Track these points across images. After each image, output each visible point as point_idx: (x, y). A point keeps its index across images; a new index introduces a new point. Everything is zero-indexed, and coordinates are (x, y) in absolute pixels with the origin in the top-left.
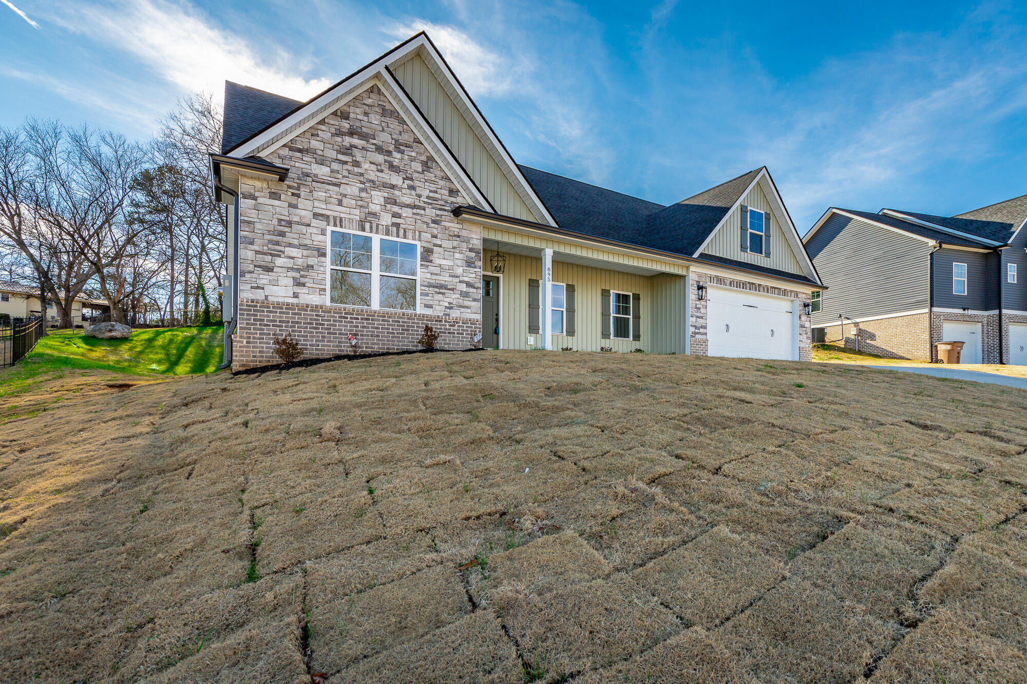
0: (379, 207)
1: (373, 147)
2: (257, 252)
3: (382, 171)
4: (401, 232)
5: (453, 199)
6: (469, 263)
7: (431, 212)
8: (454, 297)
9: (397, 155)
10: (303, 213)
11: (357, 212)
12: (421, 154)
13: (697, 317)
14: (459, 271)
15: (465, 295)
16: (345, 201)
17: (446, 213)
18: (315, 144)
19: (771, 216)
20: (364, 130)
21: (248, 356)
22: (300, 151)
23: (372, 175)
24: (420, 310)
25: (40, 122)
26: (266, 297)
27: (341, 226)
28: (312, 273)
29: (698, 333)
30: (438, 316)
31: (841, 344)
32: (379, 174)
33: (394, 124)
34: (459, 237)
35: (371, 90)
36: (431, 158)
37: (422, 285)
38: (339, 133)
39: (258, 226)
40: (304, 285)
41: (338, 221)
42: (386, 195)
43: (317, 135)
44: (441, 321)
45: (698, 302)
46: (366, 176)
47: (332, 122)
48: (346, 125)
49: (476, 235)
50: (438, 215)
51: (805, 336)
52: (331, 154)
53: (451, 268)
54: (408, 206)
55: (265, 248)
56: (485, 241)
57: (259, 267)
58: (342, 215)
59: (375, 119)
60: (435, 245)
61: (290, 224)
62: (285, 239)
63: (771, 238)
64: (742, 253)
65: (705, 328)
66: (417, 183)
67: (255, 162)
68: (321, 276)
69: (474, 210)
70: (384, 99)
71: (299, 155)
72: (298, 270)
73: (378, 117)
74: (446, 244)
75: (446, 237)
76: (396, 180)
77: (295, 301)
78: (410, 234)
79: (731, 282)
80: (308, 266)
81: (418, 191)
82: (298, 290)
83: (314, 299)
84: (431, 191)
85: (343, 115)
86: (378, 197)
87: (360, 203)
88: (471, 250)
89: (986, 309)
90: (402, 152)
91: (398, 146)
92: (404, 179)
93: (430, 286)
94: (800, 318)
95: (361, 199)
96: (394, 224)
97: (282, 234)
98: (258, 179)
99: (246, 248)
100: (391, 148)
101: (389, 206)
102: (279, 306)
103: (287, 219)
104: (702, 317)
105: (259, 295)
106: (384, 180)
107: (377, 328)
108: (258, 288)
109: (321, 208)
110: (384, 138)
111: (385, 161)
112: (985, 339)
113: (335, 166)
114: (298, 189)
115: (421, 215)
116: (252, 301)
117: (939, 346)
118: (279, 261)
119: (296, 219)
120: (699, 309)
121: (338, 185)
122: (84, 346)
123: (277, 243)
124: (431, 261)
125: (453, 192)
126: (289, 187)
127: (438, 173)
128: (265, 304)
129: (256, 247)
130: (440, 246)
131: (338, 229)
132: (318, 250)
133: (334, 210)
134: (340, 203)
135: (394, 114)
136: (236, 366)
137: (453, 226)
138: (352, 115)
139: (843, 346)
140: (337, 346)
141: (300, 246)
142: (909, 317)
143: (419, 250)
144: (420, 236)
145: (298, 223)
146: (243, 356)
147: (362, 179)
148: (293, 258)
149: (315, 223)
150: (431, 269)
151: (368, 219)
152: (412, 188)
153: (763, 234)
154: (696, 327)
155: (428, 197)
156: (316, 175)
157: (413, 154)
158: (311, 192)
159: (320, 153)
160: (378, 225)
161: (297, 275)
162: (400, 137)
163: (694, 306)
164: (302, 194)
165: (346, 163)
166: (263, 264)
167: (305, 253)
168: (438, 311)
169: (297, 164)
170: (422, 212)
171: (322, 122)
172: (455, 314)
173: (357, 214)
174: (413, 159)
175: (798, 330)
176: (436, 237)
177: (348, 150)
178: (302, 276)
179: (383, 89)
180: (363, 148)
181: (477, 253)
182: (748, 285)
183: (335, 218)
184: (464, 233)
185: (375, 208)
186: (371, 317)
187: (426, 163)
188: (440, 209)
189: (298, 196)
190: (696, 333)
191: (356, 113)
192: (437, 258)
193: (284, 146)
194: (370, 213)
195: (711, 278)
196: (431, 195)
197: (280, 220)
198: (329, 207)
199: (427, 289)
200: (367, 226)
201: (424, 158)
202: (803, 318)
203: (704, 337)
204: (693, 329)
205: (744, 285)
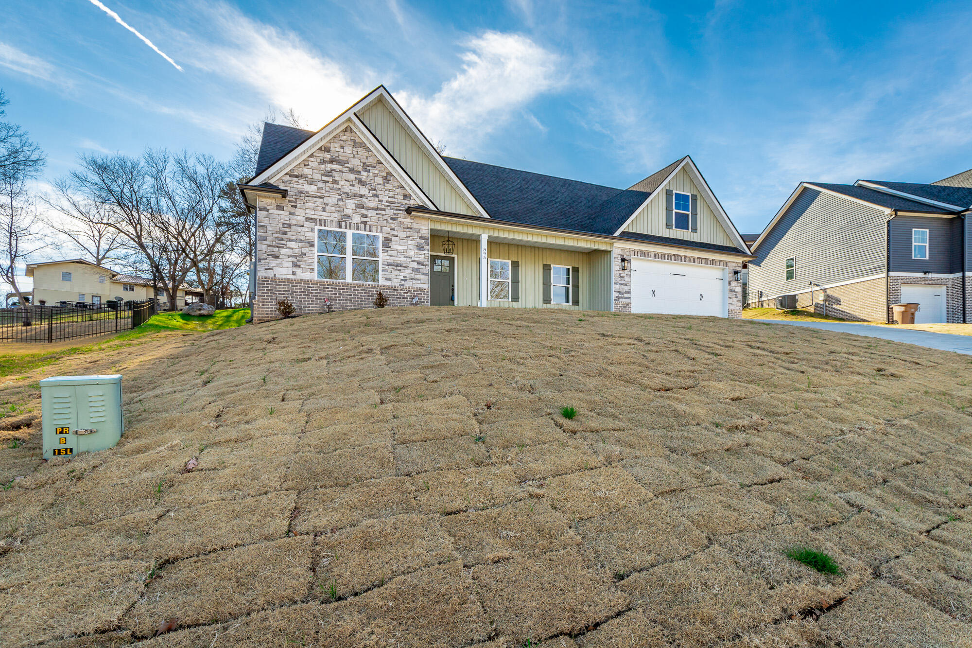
0: (351, 211)
1: (347, 169)
2: (269, 246)
3: (353, 186)
4: (368, 227)
5: (407, 202)
6: (420, 248)
7: (389, 212)
8: (407, 273)
9: (364, 174)
10: (299, 218)
11: (336, 215)
12: (382, 171)
13: (621, 284)
14: (412, 253)
15: (416, 271)
16: (327, 208)
17: (401, 212)
18: (307, 171)
19: (699, 197)
20: (341, 158)
21: (263, 314)
22: (297, 176)
23: (347, 189)
24: (382, 282)
25: (154, 151)
26: (275, 275)
27: (325, 226)
28: (305, 258)
29: (621, 298)
30: (395, 287)
31: (812, 310)
32: (351, 188)
33: (362, 152)
34: (411, 228)
35: (346, 130)
36: (389, 174)
37: (383, 265)
38: (324, 162)
39: (269, 228)
40: (299, 266)
41: (323, 222)
42: (356, 202)
43: (308, 165)
44: (397, 290)
45: (622, 272)
46: (342, 190)
47: (318, 155)
48: (328, 156)
49: (425, 226)
50: (395, 214)
51: (735, 300)
52: (318, 176)
53: (405, 251)
54: (373, 209)
55: (274, 243)
56: (431, 230)
57: (270, 255)
58: (325, 218)
59: (348, 150)
60: (393, 235)
61: (290, 226)
62: (287, 236)
63: (698, 216)
64: (668, 230)
65: (629, 293)
66: (379, 192)
67: (267, 187)
68: (311, 260)
69: (422, 209)
70: (355, 135)
71: (296, 179)
72: (296, 257)
73: (350, 148)
74: (402, 234)
75: (401, 229)
76: (364, 191)
77: (293, 277)
78: (374, 229)
79: (655, 255)
80: (302, 254)
81: (380, 198)
82: (295, 270)
83: (307, 276)
84: (389, 197)
85: (327, 150)
86: (351, 204)
87: (338, 209)
88: (421, 238)
89: (951, 272)
90: (368, 171)
91: (365, 167)
92: (369, 190)
93: (389, 265)
94: (729, 283)
95: (339, 206)
96: (362, 222)
97: (285, 233)
98: (269, 197)
99: (261, 243)
100: (360, 169)
101: (358, 210)
102: (283, 281)
103: (288, 222)
104: (626, 285)
105: (270, 274)
106: (355, 192)
107: (350, 295)
108: (269, 269)
109: (311, 214)
110: (355, 163)
111: (356, 178)
112: (950, 301)
113: (321, 185)
114: (295, 202)
115: (383, 215)
116: (266, 278)
117: (894, 308)
118: (283, 251)
119: (294, 222)
120: (623, 277)
121: (322, 198)
122: (181, 320)
123: (282, 239)
124: (390, 247)
125: (406, 197)
126: (289, 201)
127: (396, 184)
128: (274, 279)
129: (268, 243)
130: (397, 236)
131: (323, 228)
132: (309, 243)
133: (320, 215)
134: (324, 210)
135: (362, 145)
136: (255, 320)
137: (407, 221)
138: (332, 149)
139: (813, 311)
140: (322, 307)
141: (296, 241)
142: (869, 282)
143: (381, 240)
144: (381, 229)
145: (295, 225)
146: (259, 314)
147: (339, 192)
148: (292, 249)
149: (307, 224)
150: (390, 253)
151: (344, 220)
152: (376, 196)
153: (689, 213)
154: (620, 293)
155: (388, 202)
156: (307, 192)
157: (376, 172)
158: (304, 203)
159: (310, 176)
160: (350, 224)
161: (295, 260)
162: (366, 161)
163: (618, 275)
164: (298, 206)
165: (328, 182)
166: (273, 253)
167: (300, 245)
168: (396, 283)
169: (295, 186)
170: (383, 212)
171: (312, 156)
172: (408, 284)
173: (336, 217)
174: (376, 176)
175: (728, 294)
176: (393, 229)
177: (329, 173)
178: (298, 261)
179: (354, 129)
180: (340, 171)
181: (426, 239)
182: (673, 257)
183: (320, 220)
184: (415, 226)
185: (348, 212)
186: (345, 287)
187: (387, 177)
188: (397, 210)
189: (296, 207)
190: (619, 298)
191: (335, 147)
192: (394, 245)
193: (286, 174)
194: (345, 216)
195: (635, 252)
196: (390, 199)
197: (283, 224)
198: (317, 213)
199: (387, 267)
200: (343, 224)
201: (384, 174)
202: (734, 284)
203: (627, 301)
204: (617, 294)
205: (669, 257)
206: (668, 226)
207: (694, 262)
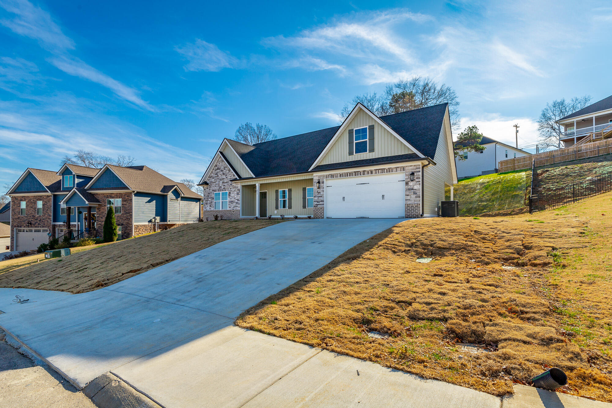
10: (211, 190)
11: (218, 187)
13: (318, 197)
18: (212, 175)
19: (376, 126)
24: (228, 209)
29: (319, 205)
32: (221, 177)
33: (223, 163)
35: (220, 157)
38: (216, 170)
39: (206, 195)
42: (222, 181)
43: (213, 172)
44: (231, 212)
45: (318, 190)
46: (219, 178)
48: (216, 168)
49: (239, 185)
50: (231, 183)
51: (414, 196)
52: (214, 176)
54: (226, 183)
55: (206, 200)
59: (221, 164)
61: (209, 193)
62: (209, 197)
63: (375, 140)
64: (350, 156)
65: (323, 201)
68: (213, 204)
71: (210, 178)
72: (210, 203)
75: (233, 188)
76: (224, 177)
77: (209, 210)
78: (226, 190)
80: (212, 202)
82: (211, 207)
83: (212, 209)
84: (230, 177)
88: (238, 190)
90: (225, 169)
94: (407, 184)
95: (219, 184)
96: (224, 188)
101: (223, 184)
104: (321, 197)
105: (206, 210)
108: (206, 208)
109: (213, 188)
110: (222, 168)
111: (222, 173)
113: (215, 178)
118: (208, 202)
120: (320, 192)
126: (209, 186)
131: (215, 192)
133: (215, 188)
138: (217, 165)
143: (228, 193)
148: (210, 201)
152: (227, 178)
153: (367, 140)
154: (318, 202)
158: (212, 185)
160: (221, 189)
163: (316, 192)
167: (211, 199)
168: (232, 209)
174: (227, 170)
175: (405, 193)
176: (231, 189)
180: (219, 172)
183: (215, 190)
184: (237, 186)
185: (221, 185)
186: (220, 212)
187: (229, 170)
192: (231, 194)
193: (208, 177)
194: (220, 187)
195: (327, 177)
199: (229, 203)
200: (219, 190)
202: (411, 184)
203: (322, 206)
204: (316, 203)
205: (351, 174)
206: (351, 153)
207: (372, 173)
